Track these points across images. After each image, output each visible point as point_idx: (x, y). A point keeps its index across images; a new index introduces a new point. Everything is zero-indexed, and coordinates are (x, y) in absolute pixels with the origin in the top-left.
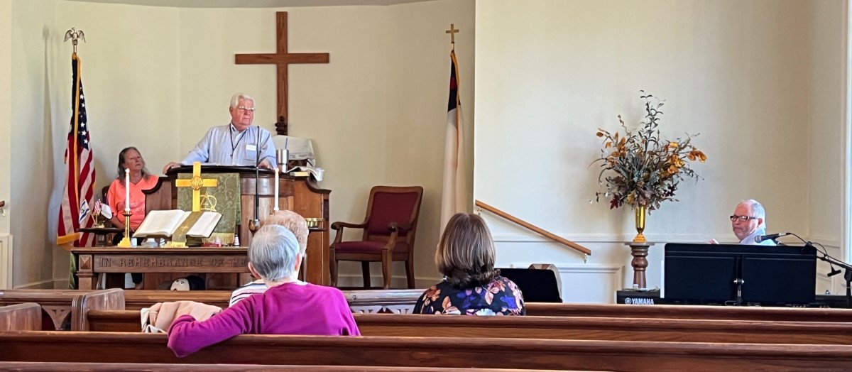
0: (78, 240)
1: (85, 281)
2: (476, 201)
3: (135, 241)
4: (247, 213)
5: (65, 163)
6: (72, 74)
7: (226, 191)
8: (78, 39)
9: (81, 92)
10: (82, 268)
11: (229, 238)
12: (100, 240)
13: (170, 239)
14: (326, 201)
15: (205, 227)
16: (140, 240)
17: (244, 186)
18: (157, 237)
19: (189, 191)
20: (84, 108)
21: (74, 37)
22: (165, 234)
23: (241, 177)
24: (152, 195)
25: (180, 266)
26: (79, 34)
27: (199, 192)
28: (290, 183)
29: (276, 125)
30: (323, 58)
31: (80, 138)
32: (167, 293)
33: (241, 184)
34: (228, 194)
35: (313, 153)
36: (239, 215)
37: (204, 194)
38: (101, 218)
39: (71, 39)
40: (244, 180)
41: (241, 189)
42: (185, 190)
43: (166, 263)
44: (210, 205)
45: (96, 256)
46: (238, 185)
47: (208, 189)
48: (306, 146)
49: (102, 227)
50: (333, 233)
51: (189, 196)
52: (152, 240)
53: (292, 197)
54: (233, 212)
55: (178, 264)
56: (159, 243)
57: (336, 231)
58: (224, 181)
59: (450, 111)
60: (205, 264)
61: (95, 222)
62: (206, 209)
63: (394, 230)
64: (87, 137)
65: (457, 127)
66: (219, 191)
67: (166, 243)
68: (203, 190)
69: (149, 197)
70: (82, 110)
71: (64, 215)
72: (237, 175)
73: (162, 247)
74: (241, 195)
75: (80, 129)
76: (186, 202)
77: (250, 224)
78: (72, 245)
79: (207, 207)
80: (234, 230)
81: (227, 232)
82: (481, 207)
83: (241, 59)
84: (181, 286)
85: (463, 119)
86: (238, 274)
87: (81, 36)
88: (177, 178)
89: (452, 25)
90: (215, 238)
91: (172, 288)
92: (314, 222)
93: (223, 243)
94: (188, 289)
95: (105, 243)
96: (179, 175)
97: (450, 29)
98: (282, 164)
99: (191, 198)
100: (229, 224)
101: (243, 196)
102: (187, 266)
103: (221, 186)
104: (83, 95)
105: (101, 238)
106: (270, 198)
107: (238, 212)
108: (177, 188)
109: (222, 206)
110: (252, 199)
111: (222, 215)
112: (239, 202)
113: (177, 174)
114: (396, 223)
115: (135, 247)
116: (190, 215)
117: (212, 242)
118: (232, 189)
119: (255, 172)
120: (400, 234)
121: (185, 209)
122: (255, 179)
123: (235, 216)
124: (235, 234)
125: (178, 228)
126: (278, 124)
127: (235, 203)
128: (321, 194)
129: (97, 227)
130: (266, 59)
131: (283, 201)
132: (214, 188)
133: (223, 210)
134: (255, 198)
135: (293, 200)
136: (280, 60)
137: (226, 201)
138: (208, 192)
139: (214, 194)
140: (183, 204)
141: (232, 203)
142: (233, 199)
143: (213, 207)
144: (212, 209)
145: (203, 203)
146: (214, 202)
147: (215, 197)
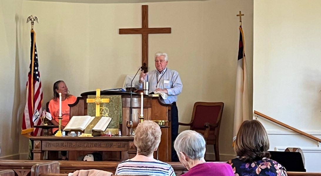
0: (33, 132)
1: (37, 155)
2: (254, 111)
3: (64, 133)
4: (126, 117)
5: (27, 89)
6: (31, 40)
7: (114, 105)
8: (34, 21)
9: (36, 51)
10: (35, 148)
11: (116, 131)
12: (45, 132)
13: (83, 132)
14: (169, 111)
15: (102, 125)
16: (67, 132)
17: (124, 102)
18: (76, 131)
19: (94, 105)
21: (32, 20)
22: (80, 129)
23: (122, 97)
24: (74, 107)
25: (89, 147)
26: (34, 18)
27: (99, 106)
28: (149, 100)
29: (141, 67)
30: (168, 31)
31: (35, 76)
32: (82, 162)
33: (122, 101)
34: (115, 107)
37: (102, 107)
38: (46, 120)
39: (30, 21)
40: (124, 99)
41: (122, 104)
42: (92, 105)
43: (81, 145)
44: (105, 113)
45: (43, 141)
46: (121, 101)
47: (104, 104)
49: (46, 125)
51: (94, 108)
52: (72, 132)
53: (151, 108)
54: (118, 117)
55: (88, 146)
56: (77, 134)
58: (113, 100)
59: (240, 60)
60: (102, 146)
61: (43, 122)
62: (103, 115)
63: (207, 127)
64: (38, 75)
65: (243, 69)
66: (110, 105)
67: (81, 134)
68: (101, 104)
69: (72, 108)
70: (36, 60)
71: (25, 118)
72: (120, 96)
73: (79, 136)
74: (122, 107)
75: (35, 70)
76: (92, 111)
77: (127, 124)
78: (30, 134)
79: (104, 114)
80: (119, 127)
81: (115, 128)
82: (258, 114)
84: (89, 158)
85: (246, 64)
86: (121, 152)
87: (35, 20)
88: (87, 98)
89: (240, 12)
90: (108, 131)
91: (84, 160)
92: (163, 123)
93: (112, 134)
94: (93, 160)
95: (48, 134)
96: (88, 96)
97: (239, 14)
98: (146, 90)
99: (95, 109)
100: (115, 124)
101: (123, 108)
102: (93, 147)
103: (111, 102)
104: (37, 52)
105: (46, 131)
106: (138, 109)
107: (121, 117)
108: (87, 103)
109: (112, 113)
110: (128, 109)
111: (112, 119)
112: (121, 111)
113: (87, 96)
114: (209, 123)
115: (64, 136)
116: (94, 118)
117: (106, 133)
118: (117, 104)
119: (130, 94)
120: (211, 129)
121: (92, 115)
122: (130, 99)
123: (119, 119)
124: (119, 129)
125: (88, 126)
126: (143, 68)
127: (119, 112)
128: (166, 107)
129: (44, 125)
130: (136, 31)
131: (146, 110)
132: (107, 103)
133: (113, 116)
134: (130, 109)
135: (151, 111)
136: (144, 32)
137: (114, 111)
138: (104, 106)
139: (108, 107)
140: (90, 112)
141: (117, 112)
142: (118, 109)
143: (107, 114)
144: (107, 115)
145: (101, 112)
146: (108, 111)
147: (108, 109)
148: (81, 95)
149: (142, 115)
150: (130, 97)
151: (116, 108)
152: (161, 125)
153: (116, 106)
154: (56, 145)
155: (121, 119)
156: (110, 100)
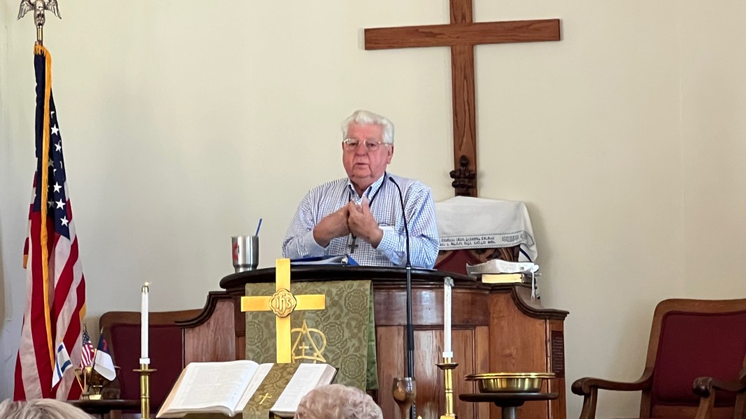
4: (391, 364)
5: (25, 268)
6: (36, 84)
8: (46, 13)
9: (54, 122)
14: (558, 335)
17: (382, 307)
19: (268, 319)
20: (60, 154)
21: (37, 8)
22: (224, 411)
23: (376, 288)
24: (197, 329)
26: (47, 1)
27: (288, 322)
28: (478, 298)
29: (452, 175)
30: (548, 31)
33: (374, 305)
34: (348, 325)
35: (531, 231)
36: (374, 369)
37: (301, 327)
38: (95, 380)
39: (31, 13)
40: (382, 295)
41: (377, 313)
42: (261, 318)
44: (312, 349)
46: (369, 303)
47: (306, 313)
48: (515, 218)
49: (97, 397)
50: (575, 403)
51: (269, 330)
53: (485, 328)
54: (361, 363)
57: (583, 397)
58: (340, 298)
61: (84, 391)
62: (304, 357)
63: (706, 394)
64: (67, 211)
66: (331, 320)
68: (297, 318)
69: (190, 333)
70: (56, 157)
71: (24, 375)
72: (367, 285)
74: (376, 326)
75: (52, 196)
76: (263, 343)
79: (306, 354)
83: (376, 39)
87: (50, 7)
88: (244, 295)
92: (532, 380)
96: (249, 287)
99: (274, 336)
101: (380, 329)
103: (335, 309)
104: (57, 127)
106: (438, 332)
107: (371, 363)
108: (244, 312)
109: (338, 351)
110: (399, 334)
111: (337, 369)
112: (373, 341)
113: (244, 287)
114: (710, 379)
116: (272, 370)
118: (357, 315)
120: (718, 402)
121: (261, 361)
122: (405, 293)
123: (365, 372)
125: (252, 399)
126: (457, 174)
127: (364, 343)
128: (544, 320)
129: (86, 398)
130: (427, 36)
131: (467, 337)
132: (320, 312)
133: (340, 360)
134: (406, 332)
135: (486, 335)
136: (458, 38)
137: (346, 340)
138: (309, 322)
139: (321, 326)
140: (258, 347)
141: (357, 345)
142: (361, 335)
143: (318, 352)
144: (318, 356)
145: (297, 346)
146: (321, 343)
147: (321, 333)
148: (222, 285)
149: (448, 355)
150: (405, 289)
151: (350, 332)
152: (526, 387)
153: (354, 323)
155: (372, 371)
156: (328, 299)
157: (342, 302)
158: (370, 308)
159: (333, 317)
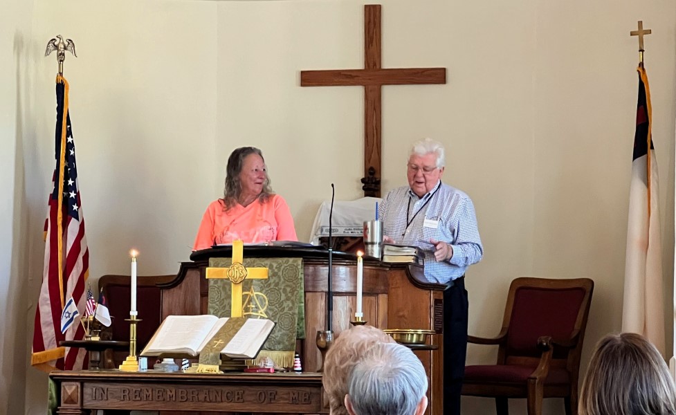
0: (63, 358)
3: (144, 362)
4: (315, 320)
5: (45, 241)
6: (57, 105)
8: (66, 53)
9: (69, 133)
10: (65, 402)
11: (287, 359)
12: (93, 359)
13: (195, 359)
14: (439, 302)
15: (249, 341)
16: (153, 360)
17: (310, 278)
18: (178, 357)
19: (226, 285)
20: (73, 157)
21: (60, 49)
22: (189, 351)
23: (306, 263)
24: (172, 290)
25: (210, 402)
26: (66, 43)
27: (240, 287)
28: (380, 273)
29: (363, 181)
30: (437, 76)
31: (67, 202)
33: (306, 275)
34: (285, 290)
36: (303, 324)
37: (249, 290)
38: (95, 326)
39: (56, 51)
40: (311, 268)
41: (306, 282)
42: (219, 284)
43: (190, 397)
44: (257, 307)
45: (86, 384)
46: (301, 276)
47: (254, 281)
49: (96, 339)
51: (226, 293)
52: (166, 361)
53: (386, 296)
54: (293, 319)
55: (208, 397)
56: (180, 366)
58: (278, 270)
59: (637, 160)
60: (248, 398)
61: (87, 333)
62: (251, 313)
63: (546, 349)
64: (77, 200)
65: (648, 185)
66: (272, 287)
67: (190, 366)
68: (247, 284)
69: (167, 293)
70: (71, 160)
71: (42, 320)
72: (300, 261)
73: (185, 372)
74: (305, 292)
75: (67, 188)
76: (222, 302)
77: (318, 338)
78: (54, 365)
79: (253, 311)
80: (295, 347)
81: (285, 349)
83: (310, 79)
85: (657, 171)
87: (69, 48)
88: (208, 266)
89: (640, 23)
90: (264, 359)
92: (419, 335)
93: (277, 368)
95: (96, 364)
96: (211, 260)
97: (637, 29)
98: (372, 243)
99: (229, 297)
100: (286, 338)
101: (308, 294)
102: (222, 401)
103: (275, 278)
104: (72, 137)
105: (96, 356)
106: (351, 297)
107: (300, 319)
108: (208, 280)
109: (276, 309)
110: (322, 298)
111: (276, 323)
112: (301, 302)
113: (208, 260)
114: (550, 338)
115: (145, 371)
116: (227, 322)
117: (259, 365)
118: (291, 283)
119: (327, 255)
120: (554, 356)
121: (219, 314)
122: (328, 268)
123: (296, 325)
124: (296, 353)
125: (209, 343)
126: (367, 180)
127: (295, 304)
128: (429, 291)
129: (90, 339)
130: (347, 78)
131: (371, 301)
132: (263, 281)
133: (278, 316)
134: (327, 296)
135: (386, 301)
136: (370, 79)
137: (282, 302)
138: (255, 287)
139: (264, 291)
140: (217, 305)
141: (291, 305)
142: (293, 298)
143: (262, 310)
144: (261, 313)
145: (246, 305)
146: (264, 303)
147: (264, 296)
148: (192, 258)
149: (359, 315)
150: (328, 264)
151: (285, 295)
152: (414, 341)
153: (288, 289)
154: (122, 394)
155: (301, 325)
156: (270, 271)
157: (280, 273)
158: (301, 278)
159: (273, 285)
